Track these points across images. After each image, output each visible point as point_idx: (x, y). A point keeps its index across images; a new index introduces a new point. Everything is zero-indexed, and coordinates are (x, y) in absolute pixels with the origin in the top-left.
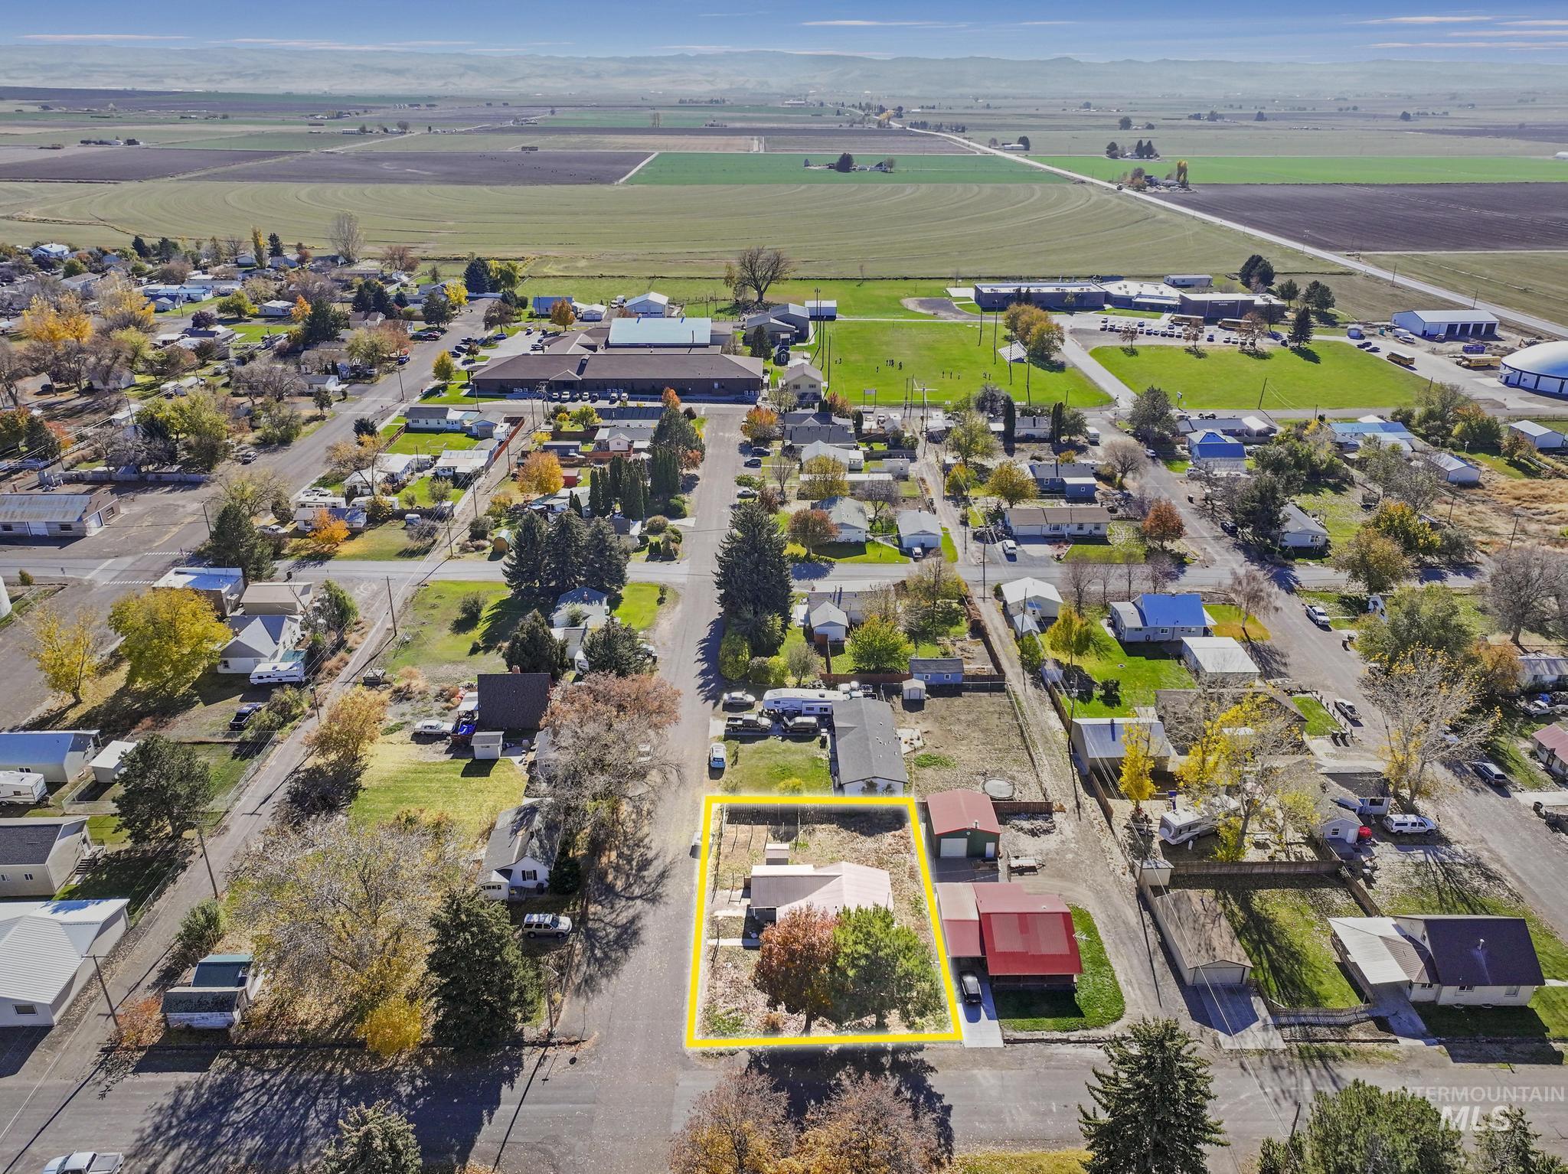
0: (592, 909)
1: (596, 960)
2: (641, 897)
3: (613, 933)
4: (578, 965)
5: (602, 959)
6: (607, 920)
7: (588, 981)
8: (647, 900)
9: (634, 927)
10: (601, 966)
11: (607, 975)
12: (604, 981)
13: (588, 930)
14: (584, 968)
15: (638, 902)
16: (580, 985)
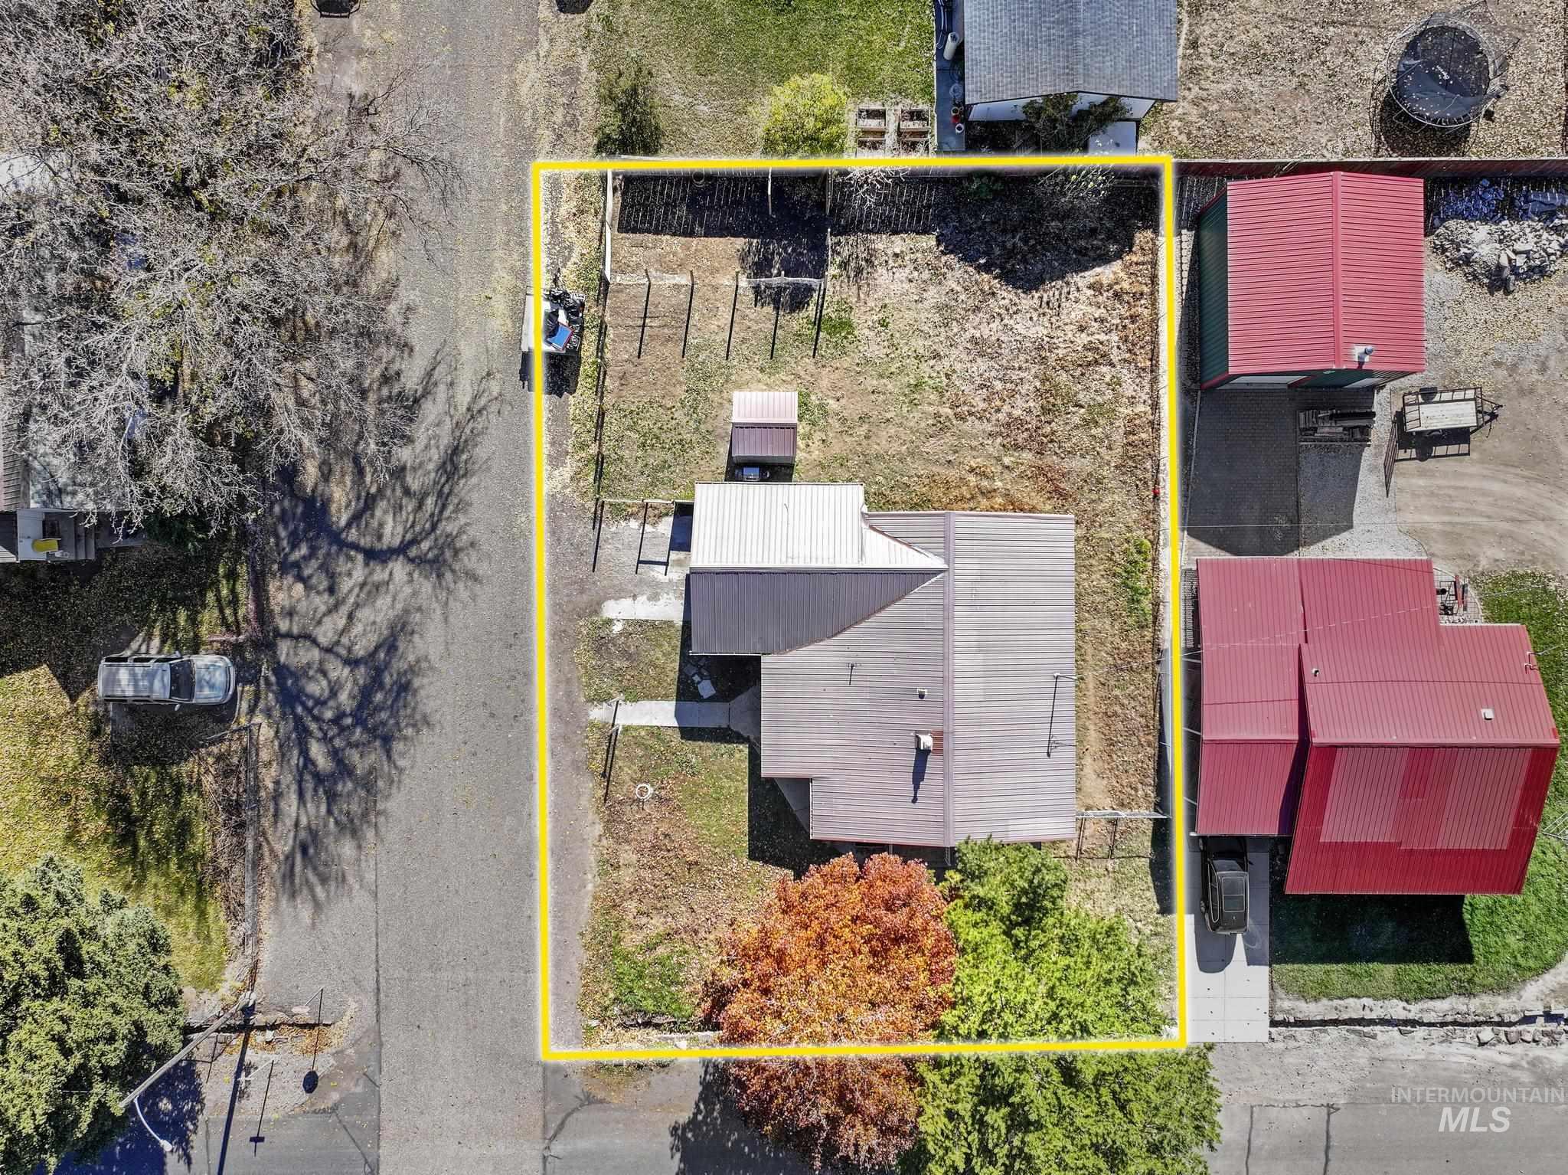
0: (283, 593)
1: (319, 778)
2: (402, 550)
3: (348, 682)
4: (277, 796)
5: (333, 778)
6: (325, 634)
7: (308, 846)
8: (419, 561)
9: (399, 665)
10: (332, 797)
11: (351, 828)
12: (347, 849)
13: (280, 670)
14: (290, 805)
15: (399, 569)
16: (290, 857)
